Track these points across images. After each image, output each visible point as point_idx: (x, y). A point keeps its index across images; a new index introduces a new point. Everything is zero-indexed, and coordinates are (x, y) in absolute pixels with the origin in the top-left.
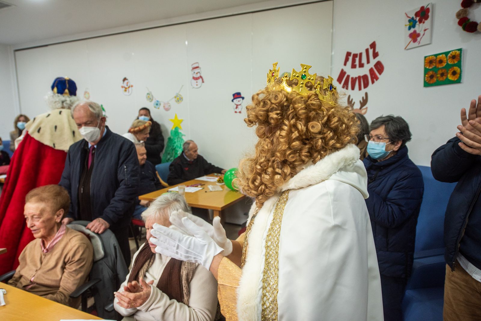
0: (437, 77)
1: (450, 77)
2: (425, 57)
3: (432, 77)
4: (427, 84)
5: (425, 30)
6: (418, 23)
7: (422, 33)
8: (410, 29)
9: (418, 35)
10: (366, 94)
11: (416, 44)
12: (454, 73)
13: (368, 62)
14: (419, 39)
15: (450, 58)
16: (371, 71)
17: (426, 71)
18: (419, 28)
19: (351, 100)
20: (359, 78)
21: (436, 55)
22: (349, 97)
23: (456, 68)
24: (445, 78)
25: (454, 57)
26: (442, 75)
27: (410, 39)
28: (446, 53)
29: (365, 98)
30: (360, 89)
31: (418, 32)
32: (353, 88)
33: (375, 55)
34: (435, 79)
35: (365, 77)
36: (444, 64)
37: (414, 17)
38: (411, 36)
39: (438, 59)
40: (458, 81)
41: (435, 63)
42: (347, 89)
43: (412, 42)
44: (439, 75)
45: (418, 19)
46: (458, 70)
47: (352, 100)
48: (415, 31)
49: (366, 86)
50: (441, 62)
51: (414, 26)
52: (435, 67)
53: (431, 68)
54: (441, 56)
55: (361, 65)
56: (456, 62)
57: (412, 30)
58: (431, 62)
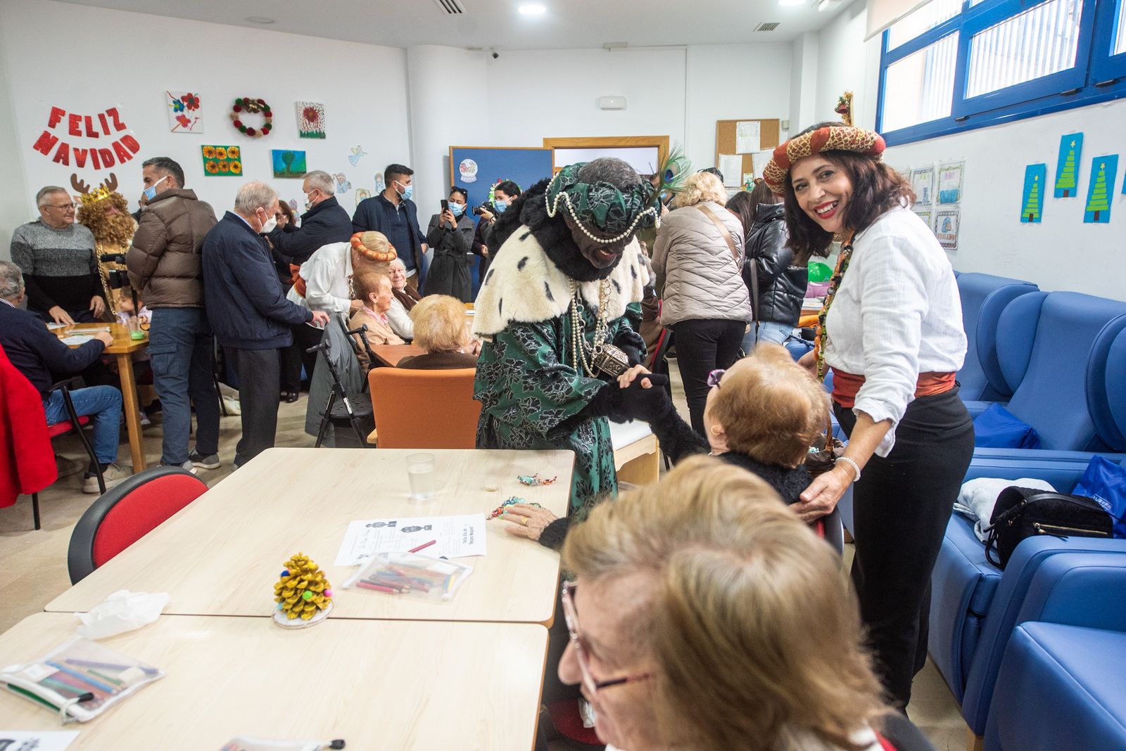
0: (219, 168)
1: (232, 170)
2: (203, 146)
3: (213, 167)
4: (207, 173)
5: (196, 118)
6: (186, 108)
7: (193, 120)
8: (176, 110)
9: (189, 121)
10: (112, 176)
11: (186, 129)
12: (236, 167)
13: (107, 132)
14: (189, 125)
15: (230, 152)
16: (116, 145)
17: (205, 160)
18: (188, 113)
19: (78, 181)
20: (93, 152)
21: (215, 147)
22: (74, 177)
23: (237, 162)
24: (227, 170)
25: (233, 152)
26: (224, 166)
27: (178, 123)
28: (226, 148)
29: (110, 181)
30: (97, 166)
31: (187, 117)
32: (81, 164)
33: (120, 127)
34: (217, 170)
35: (105, 152)
36: (225, 157)
37: (181, 100)
38: (178, 118)
39: (217, 151)
40: (240, 174)
41: (215, 153)
42: (66, 163)
43: (181, 125)
44: (221, 166)
45: (185, 104)
46: (239, 165)
47: (82, 181)
48: (184, 116)
49: (110, 163)
50: (221, 154)
51: (182, 110)
52: (216, 158)
53: (211, 158)
54: (220, 148)
55: (92, 134)
56: (236, 157)
57: (179, 113)
58: (210, 152)
